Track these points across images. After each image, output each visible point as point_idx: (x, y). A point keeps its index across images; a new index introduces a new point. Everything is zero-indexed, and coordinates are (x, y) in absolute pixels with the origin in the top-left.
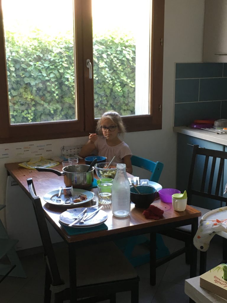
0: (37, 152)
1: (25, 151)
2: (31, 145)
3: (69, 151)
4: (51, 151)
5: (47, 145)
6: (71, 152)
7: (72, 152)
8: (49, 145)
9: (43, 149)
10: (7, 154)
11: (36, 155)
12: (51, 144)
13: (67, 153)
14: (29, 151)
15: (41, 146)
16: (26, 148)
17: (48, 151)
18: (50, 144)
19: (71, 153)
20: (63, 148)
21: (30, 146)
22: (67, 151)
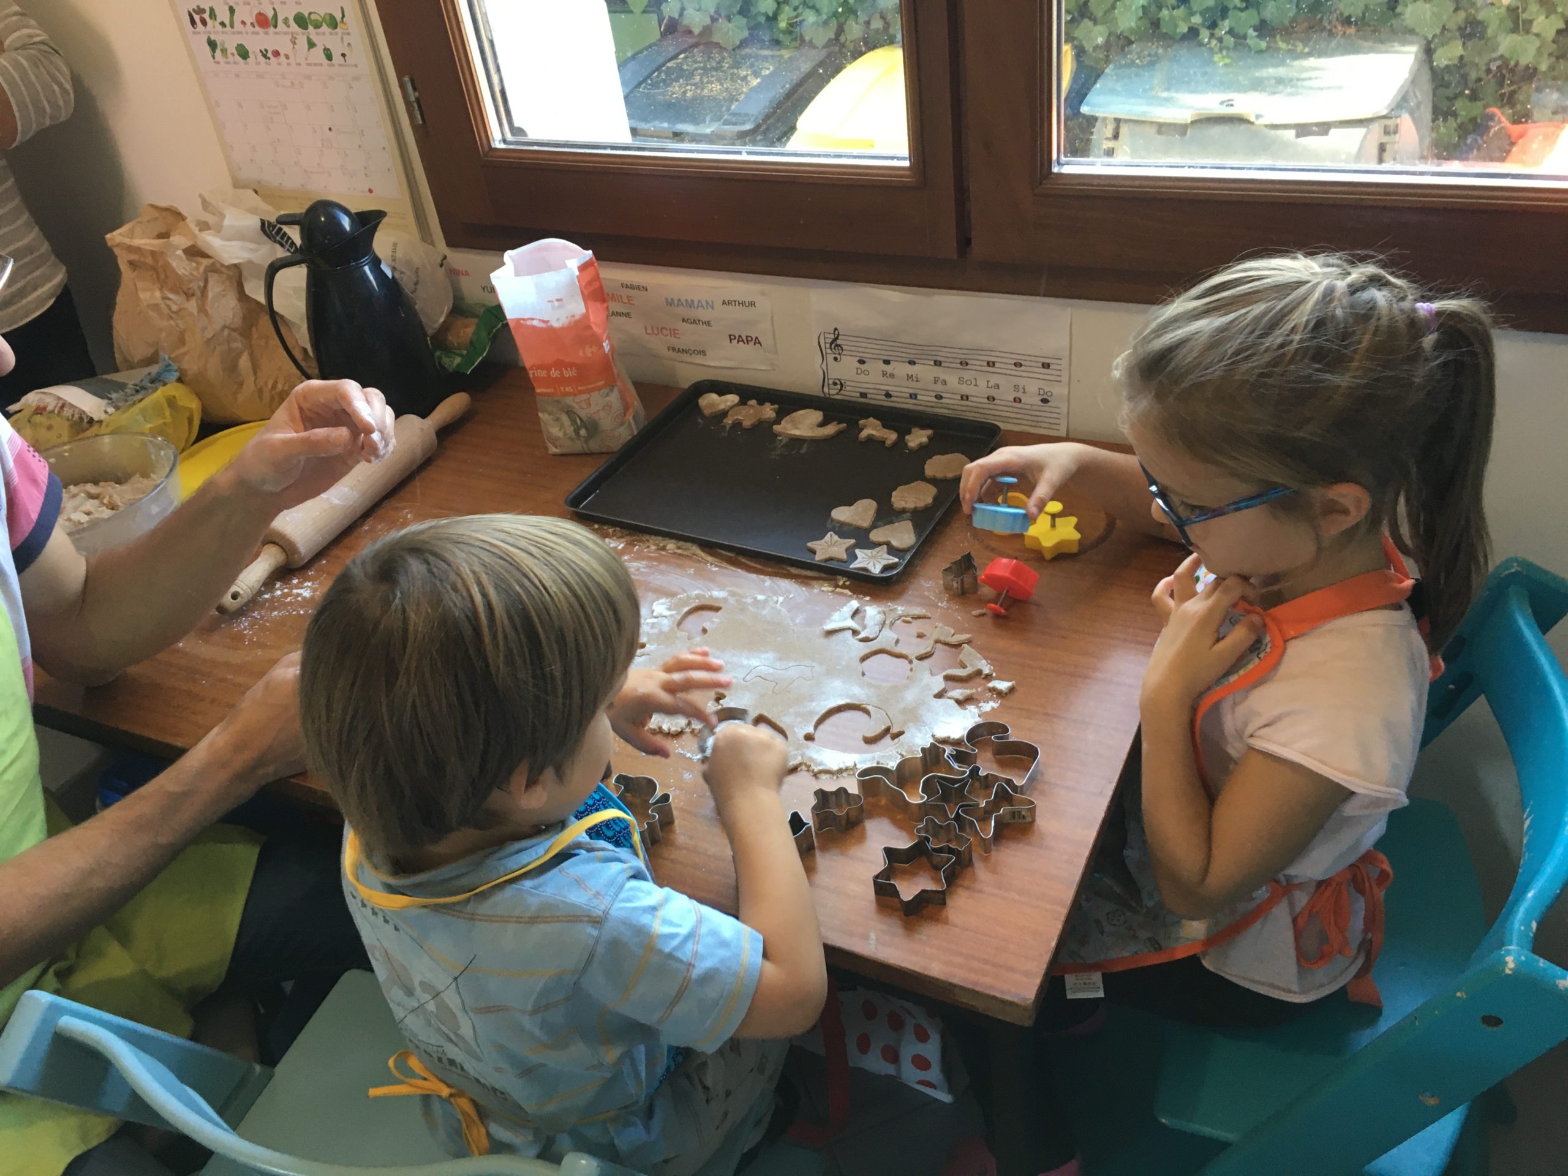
0: (674, 333)
2: (632, 287)
3: (875, 368)
5: (724, 303)
6: (884, 374)
7: (892, 376)
8: (743, 304)
9: (708, 323)
11: (674, 349)
12: (752, 304)
13: (862, 378)
14: (628, 315)
15: (690, 304)
17: (740, 339)
18: (747, 299)
19: (890, 381)
20: (835, 344)
22: (862, 362)
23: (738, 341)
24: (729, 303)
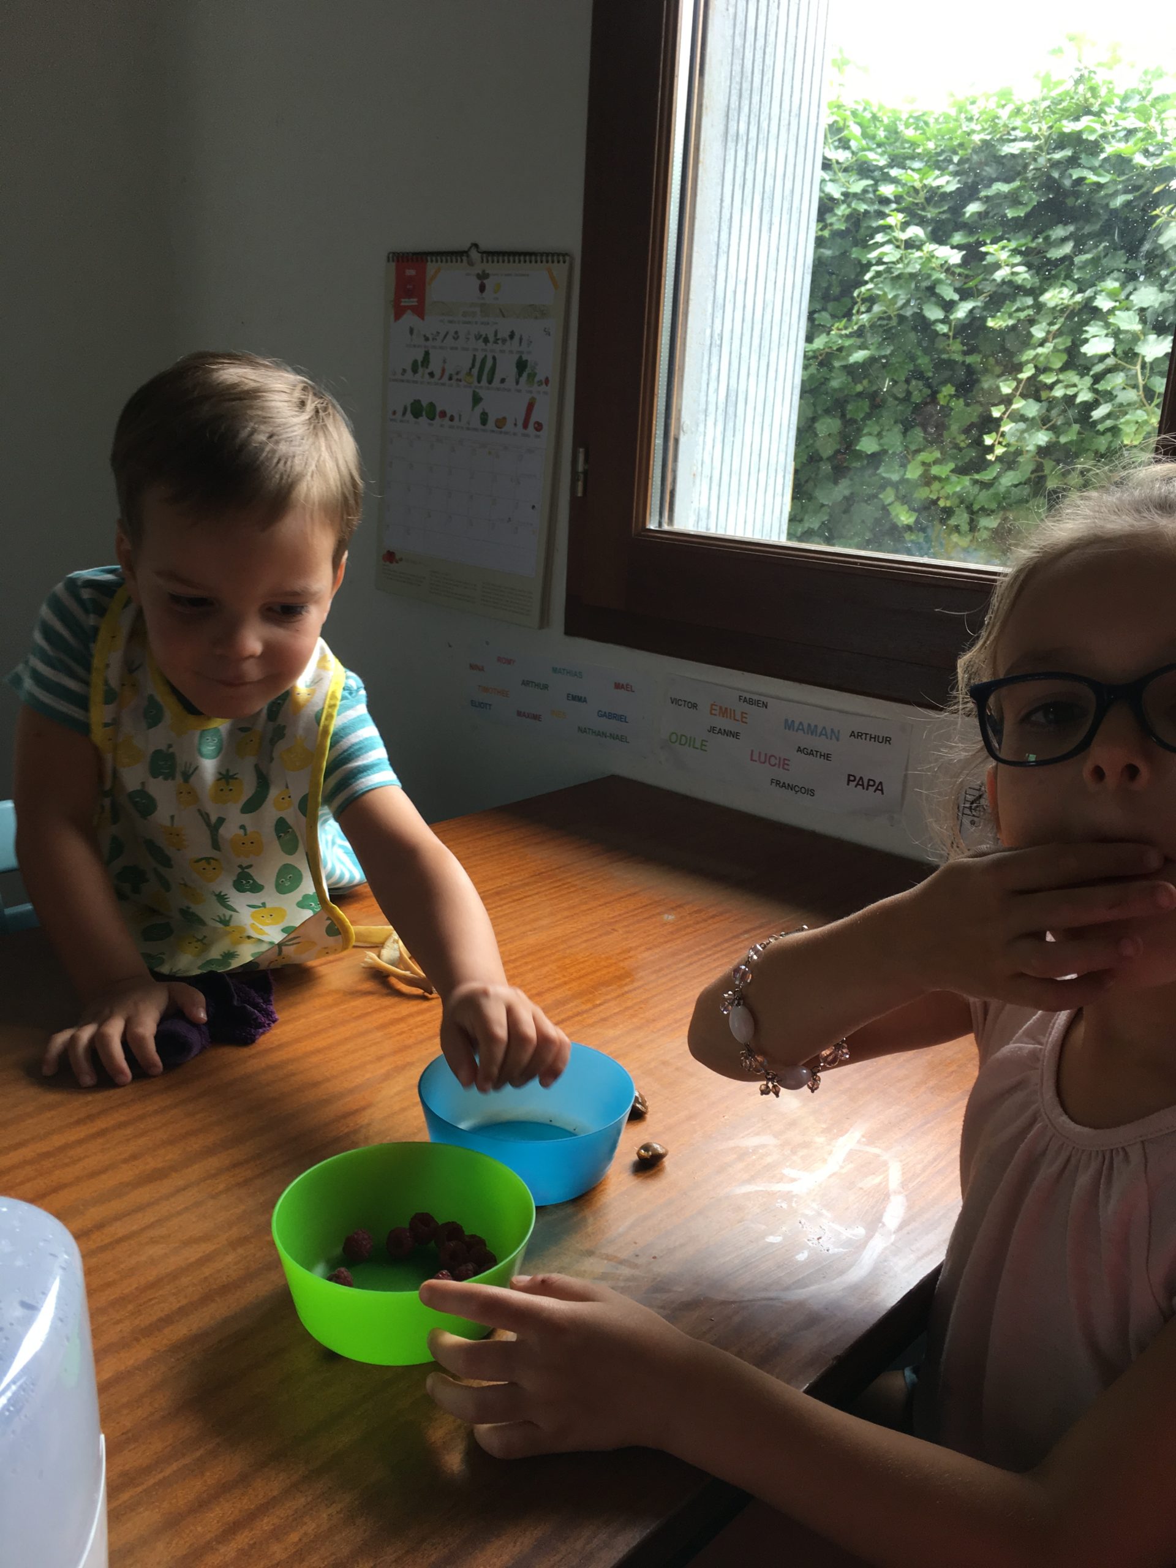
0: (784, 763)
1: (712, 729)
2: (751, 702)
4: (880, 788)
5: (852, 734)
8: (876, 738)
9: (827, 757)
10: (620, 718)
11: (778, 783)
12: (887, 740)
14: (736, 735)
15: (812, 730)
16: (724, 712)
17: (860, 783)
18: (881, 733)
21: (746, 707)
23: (858, 784)
24: (859, 735)
